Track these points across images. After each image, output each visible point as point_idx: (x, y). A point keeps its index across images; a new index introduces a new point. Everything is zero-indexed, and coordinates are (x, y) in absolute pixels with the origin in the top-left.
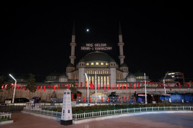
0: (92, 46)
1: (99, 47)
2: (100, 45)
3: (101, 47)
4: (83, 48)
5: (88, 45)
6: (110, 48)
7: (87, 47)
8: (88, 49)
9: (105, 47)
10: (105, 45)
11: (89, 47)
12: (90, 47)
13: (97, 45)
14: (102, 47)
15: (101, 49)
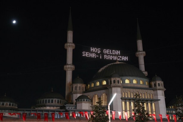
0: (99, 52)
1: (110, 55)
2: (112, 52)
3: (113, 55)
4: (85, 53)
5: (93, 49)
6: (125, 58)
7: (92, 52)
8: (93, 55)
9: (119, 55)
10: (118, 52)
11: (94, 52)
12: (97, 54)
13: (106, 51)
14: (115, 55)
15: (113, 59)
